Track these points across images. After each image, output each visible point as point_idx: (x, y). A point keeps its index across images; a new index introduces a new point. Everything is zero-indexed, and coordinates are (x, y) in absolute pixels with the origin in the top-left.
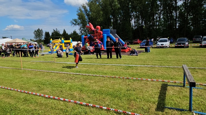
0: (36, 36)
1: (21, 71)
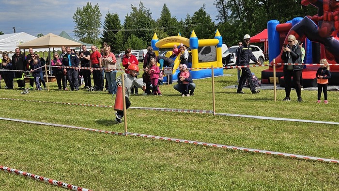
0: (80, 26)
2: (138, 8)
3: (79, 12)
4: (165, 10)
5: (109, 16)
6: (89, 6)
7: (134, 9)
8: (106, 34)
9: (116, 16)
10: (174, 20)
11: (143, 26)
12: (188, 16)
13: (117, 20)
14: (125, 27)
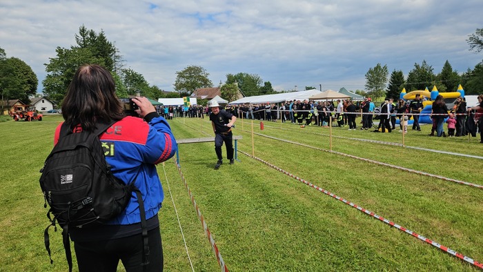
0: (370, 82)
1: (329, 155)
2: (421, 66)
3: (370, 72)
4: (447, 66)
5: (394, 73)
6: (378, 67)
7: (417, 67)
8: (390, 87)
9: (400, 73)
10: (455, 74)
11: (423, 80)
12: (469, 70)
13: (401, 76)
14: (408, 80)
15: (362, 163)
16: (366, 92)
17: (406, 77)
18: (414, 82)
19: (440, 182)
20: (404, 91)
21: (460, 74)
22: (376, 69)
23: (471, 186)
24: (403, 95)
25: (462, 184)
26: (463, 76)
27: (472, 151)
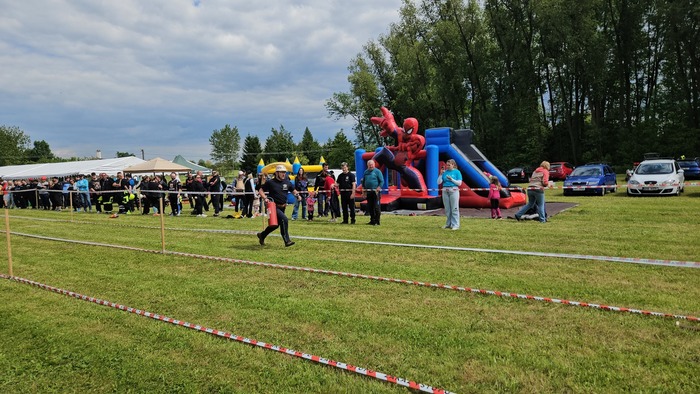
0: (218, 149)
2: (279, 131)
3: (216, 135)
4: (308, 134)
5: (249, 138)
6: (227, 129)
7: (275, 132)
8: (245, 157)
9: (256, 139)
10: (316, 143)
11: (283, 150)
12: (330, 140)
13: (257, 143)
14: (266, 149)
15: (211, 264)
16: (213, 163)
17: (263, 145)
18: (274, 151)
19: (308, 275)
20: (262, 163)
21: (321, 145)
22: (224, 132)
23: (339, 275)
24: (261, 167)
25: (330, 274)
26: (325, 147)
27: (339, 234)
